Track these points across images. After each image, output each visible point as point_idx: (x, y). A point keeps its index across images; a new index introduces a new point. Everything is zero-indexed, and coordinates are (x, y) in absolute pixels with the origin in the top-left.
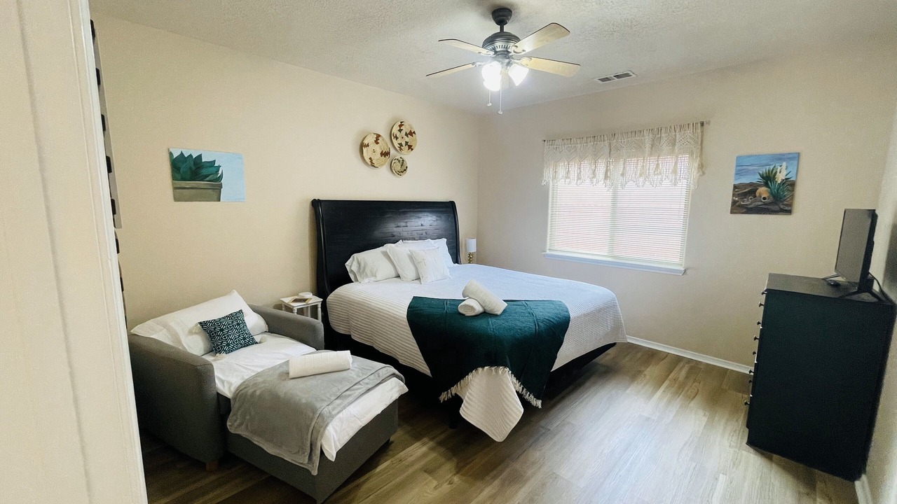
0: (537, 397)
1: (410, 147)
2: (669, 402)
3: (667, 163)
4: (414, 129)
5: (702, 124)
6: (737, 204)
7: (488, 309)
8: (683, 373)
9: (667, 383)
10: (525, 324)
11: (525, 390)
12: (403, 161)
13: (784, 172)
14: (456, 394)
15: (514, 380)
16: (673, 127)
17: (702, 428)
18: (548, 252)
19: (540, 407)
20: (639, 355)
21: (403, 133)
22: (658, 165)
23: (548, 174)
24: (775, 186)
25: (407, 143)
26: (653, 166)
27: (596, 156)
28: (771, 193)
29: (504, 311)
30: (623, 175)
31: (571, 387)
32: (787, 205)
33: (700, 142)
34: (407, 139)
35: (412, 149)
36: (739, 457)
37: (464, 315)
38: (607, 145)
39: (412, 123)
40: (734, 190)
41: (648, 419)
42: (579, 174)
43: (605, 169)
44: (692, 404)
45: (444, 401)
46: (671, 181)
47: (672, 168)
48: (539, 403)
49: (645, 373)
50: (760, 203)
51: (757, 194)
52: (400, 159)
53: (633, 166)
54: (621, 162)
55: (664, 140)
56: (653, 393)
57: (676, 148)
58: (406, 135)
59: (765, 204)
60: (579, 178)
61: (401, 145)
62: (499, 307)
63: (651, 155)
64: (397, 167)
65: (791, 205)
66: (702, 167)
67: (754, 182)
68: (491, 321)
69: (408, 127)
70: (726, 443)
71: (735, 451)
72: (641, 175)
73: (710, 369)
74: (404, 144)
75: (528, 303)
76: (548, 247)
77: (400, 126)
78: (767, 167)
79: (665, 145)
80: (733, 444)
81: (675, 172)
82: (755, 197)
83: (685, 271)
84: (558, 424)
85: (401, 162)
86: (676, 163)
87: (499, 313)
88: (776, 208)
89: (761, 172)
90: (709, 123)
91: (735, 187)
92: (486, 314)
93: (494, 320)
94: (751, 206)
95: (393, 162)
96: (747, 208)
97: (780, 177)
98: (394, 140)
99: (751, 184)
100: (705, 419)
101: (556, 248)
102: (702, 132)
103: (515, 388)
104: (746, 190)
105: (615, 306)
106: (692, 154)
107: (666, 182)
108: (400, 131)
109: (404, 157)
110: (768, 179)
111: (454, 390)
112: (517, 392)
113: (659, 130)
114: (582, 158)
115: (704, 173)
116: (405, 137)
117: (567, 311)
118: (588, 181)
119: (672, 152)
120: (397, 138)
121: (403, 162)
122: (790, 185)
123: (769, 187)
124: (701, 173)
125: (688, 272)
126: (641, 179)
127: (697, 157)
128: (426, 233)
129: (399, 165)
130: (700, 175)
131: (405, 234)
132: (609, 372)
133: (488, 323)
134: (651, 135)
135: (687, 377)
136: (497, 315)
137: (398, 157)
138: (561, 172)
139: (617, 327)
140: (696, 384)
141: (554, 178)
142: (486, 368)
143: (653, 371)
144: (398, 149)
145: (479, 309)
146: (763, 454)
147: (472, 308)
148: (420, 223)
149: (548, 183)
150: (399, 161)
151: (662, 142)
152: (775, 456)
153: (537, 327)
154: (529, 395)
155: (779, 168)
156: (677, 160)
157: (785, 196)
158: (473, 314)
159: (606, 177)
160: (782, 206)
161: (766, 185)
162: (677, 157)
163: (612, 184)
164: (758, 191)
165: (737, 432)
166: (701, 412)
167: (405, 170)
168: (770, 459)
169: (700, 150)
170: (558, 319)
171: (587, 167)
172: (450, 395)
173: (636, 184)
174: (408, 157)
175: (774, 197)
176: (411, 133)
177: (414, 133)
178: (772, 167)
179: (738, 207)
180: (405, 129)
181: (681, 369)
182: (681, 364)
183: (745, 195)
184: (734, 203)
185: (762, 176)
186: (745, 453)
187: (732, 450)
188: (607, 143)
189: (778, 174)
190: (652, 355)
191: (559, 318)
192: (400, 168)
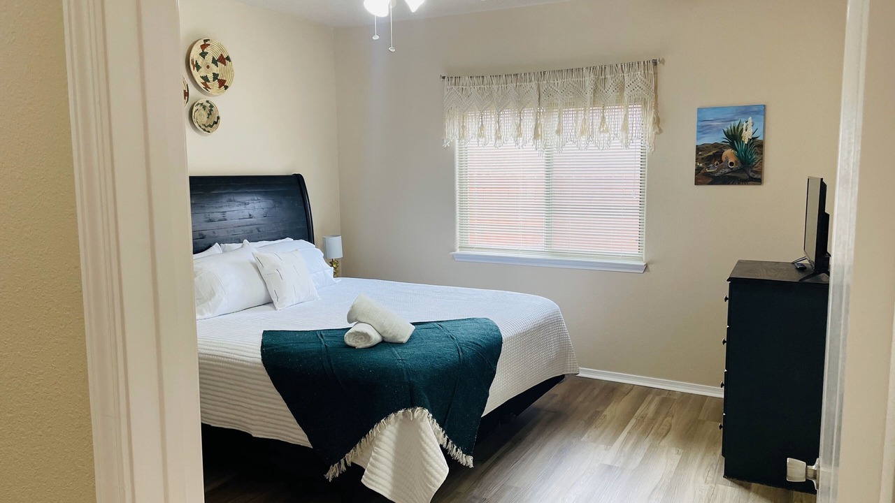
0: (467, 453)
1: (222, 83)
2: (636, 445)
3: (615, 116)
4: (229, 52)
5: (655, 63)
6: (702, 172)
7: (389, 336)
8: (652, 408)
9: (633, 421)
10: (444, 350)
11: (450, 442)
12: (211, 106)
13: (750, 130)
14: (352, 463)
15: (437, 426)
16: (620, 66)
17: (674, 468)
18: (458, 251)
19: (472, 466)
20: (596, 392)
21: (209, 58)
22: (603, 118)
23: (452, 131)
24: (742, 146)
25: (215, 76)
26: (597, 121)
27: (520, 105)
28: (738, 157)
29: (412, 338)
30: (558, 132)
31: (508, 444)
32: (756, 172)
33: (653, 88)
34: (215, 69)
35: (226, 87)
36: (715, 492)
37: (354, 347)
38: (535, 88)
39: (224, 41)
40: (697, 153)
41: (610, 467)
42: (498, 131)
43: (534, 123)
44: (664, 442)
45: (334, 479)
46: (622, 142)
47: (621, 122)
48: (468, 461)
49: (605, 413)
50: (727, 170)
51: (723, 159)
52: (205, 104)
53: (572, 120)
54: (556, 115)
55: (610, 82)
56: (616, 436)
57: (625, 94)
58: (214, 62)
59: (731, 172)
60: (498, 137)
61: (205, 79)
62: (404, 332)
63: (594, 103)
64: (201, 117)
65: (760, 172)
66: (657, 121)
67: (719, 142)
68: (397, 351)
69: (216, 49)
70: (701, 479)
71: (711, 487)
72: (582, 133)
73: (686, 397)
74: (210, 77)
75: (442, 324)
76: (458, 244)
77: (203, 47)
78: (733, 123)
79: (611, 91)
80: (708, 479)
81: (625, 128)
82: (721, 162)
83: (647, 266)
84: (496, 490)
85: (208, 108)
86: (626, 116)
87: (405, 340)
88: (745, 176)
89: (726, 130)
90: (663, 62)
91: (698, 149)
92: (385, 343)
93: (400, 350)
94: (718, 174)
95: (195, 108)
96: (714, 177)
97: (747, 136)
98: (194, 72)
99: (715, 145)
100: (678, 457)
101: (470, 245)
102: (655, 73)
103: (438, 439)
104: (711, 153)
105: (558, 321)
106: (645, 103)
107: (616, 143)
108: (203, 55)
109: (212, 100)
110: (734, 137)
111: (350, 457)
112: (441, 446)
113: (603, 69)
114: (501, 107)
115: (661, 131)
116: (213, 66)
117: (498, 330)
118: (511, 141)
119: (619, 101)
120: (198, 67)
121: (210, 109)
122: (757, 146)
123: (736, 149)
124: (657, 130)
125: (650, 267)
126: (583, 139)
127: (651, 108)
128: (258, 229)
129: (205, 114)
130: (657, 133)
131: (222, 234)
132: (558, 420)
133: (393, 353)
134: (592, 76)
135: (657, 413)
136: (401, 344)
137: (203, 101)
138: (472, 125)
139: (564, 352)
140: (669, 419)
141: (462, 137)
142: (401, 412)
143: (615, 410)
144: (202, 86)
145: (376, 338)
146: (741, 485)
147: (366, 336)
148: (246, 213)
149: (452, 144)
150: (204, 107)
151: (608, 86)
152: (754, 485)
153: (461, 354)
154: (457, 451)
155: (745, 124)
156: (627, 112)
157: (753, 161)
158: (368, 345)
159: (536, 136)
160: (751, 174)
161: (733, 147)
162: (627, 107)
163: (545, 145)
164: (724, 154)
165: (714, 466)
166: (673, 450)
167: (216, 123)
168: (748, 488)
169: (653, 99)
170: (486, 342)
171: (508, 121)
172: (343, 467)
173: (577, 146)
174: (219, 99)
175: (742, 163)
176: (223, 60)
177: (228, 58)
178: (737, 123)
179: (703, 177)
180: (212, 52)
181: (650, 403)
182: (650, 398)
183: (709, 160)
184: (698, 170)
185: (727, 134)
186: (721, 487)
187: (708, 486)
188: (534, 84)
189: (744, 131)
190: (612, 390)
191: (487, 339)
192: (206, 119)
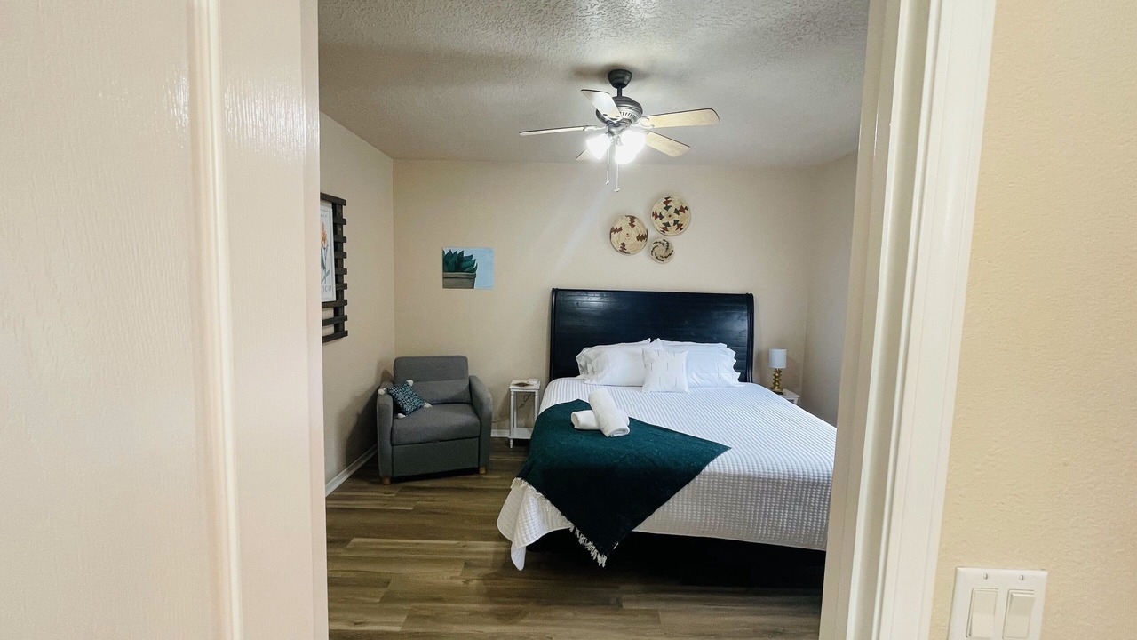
0: (601, 551)
1: (680, 227)
4: (689, 203)
12: (668, 243)
21: (672, 210)
25: (675, 222)
34: (676, 217)
35: (682, 229)
48: (600, 558)
52: (663, 241)
58: (675, 212)
61: (666, 224)
64: (661, 251)
69: (678, 202)
74: (671, 222)
77: (666, 202)
85: (666, 245)
87: (607, 434)
95: (653, 246)
98: (656, 221)
108: (668, 208)
109: (668, 239)
116: (674, 215)
120: (661, 217)
121: (668, 245)
129: (663, 249)
137: (661, 239)
144: (661, 229)
150: (663, 244)
167: (670, 255)
174: (676, 239)
176: (682, 210)
177: (686, 208)
180: (674, 205)
192: (664, 252)
